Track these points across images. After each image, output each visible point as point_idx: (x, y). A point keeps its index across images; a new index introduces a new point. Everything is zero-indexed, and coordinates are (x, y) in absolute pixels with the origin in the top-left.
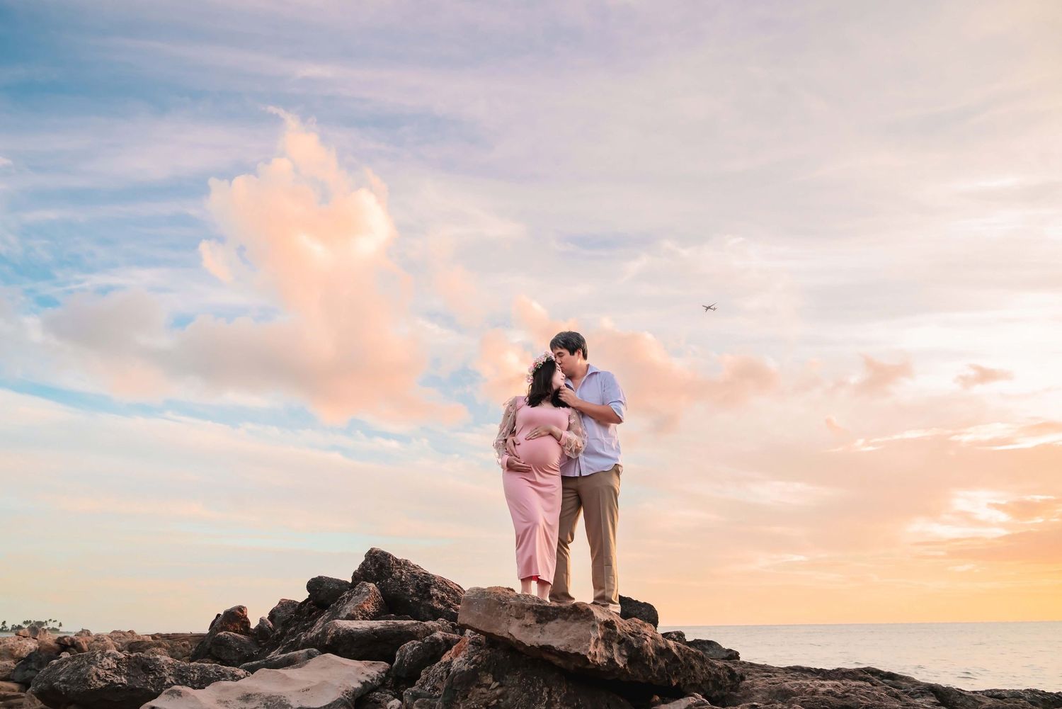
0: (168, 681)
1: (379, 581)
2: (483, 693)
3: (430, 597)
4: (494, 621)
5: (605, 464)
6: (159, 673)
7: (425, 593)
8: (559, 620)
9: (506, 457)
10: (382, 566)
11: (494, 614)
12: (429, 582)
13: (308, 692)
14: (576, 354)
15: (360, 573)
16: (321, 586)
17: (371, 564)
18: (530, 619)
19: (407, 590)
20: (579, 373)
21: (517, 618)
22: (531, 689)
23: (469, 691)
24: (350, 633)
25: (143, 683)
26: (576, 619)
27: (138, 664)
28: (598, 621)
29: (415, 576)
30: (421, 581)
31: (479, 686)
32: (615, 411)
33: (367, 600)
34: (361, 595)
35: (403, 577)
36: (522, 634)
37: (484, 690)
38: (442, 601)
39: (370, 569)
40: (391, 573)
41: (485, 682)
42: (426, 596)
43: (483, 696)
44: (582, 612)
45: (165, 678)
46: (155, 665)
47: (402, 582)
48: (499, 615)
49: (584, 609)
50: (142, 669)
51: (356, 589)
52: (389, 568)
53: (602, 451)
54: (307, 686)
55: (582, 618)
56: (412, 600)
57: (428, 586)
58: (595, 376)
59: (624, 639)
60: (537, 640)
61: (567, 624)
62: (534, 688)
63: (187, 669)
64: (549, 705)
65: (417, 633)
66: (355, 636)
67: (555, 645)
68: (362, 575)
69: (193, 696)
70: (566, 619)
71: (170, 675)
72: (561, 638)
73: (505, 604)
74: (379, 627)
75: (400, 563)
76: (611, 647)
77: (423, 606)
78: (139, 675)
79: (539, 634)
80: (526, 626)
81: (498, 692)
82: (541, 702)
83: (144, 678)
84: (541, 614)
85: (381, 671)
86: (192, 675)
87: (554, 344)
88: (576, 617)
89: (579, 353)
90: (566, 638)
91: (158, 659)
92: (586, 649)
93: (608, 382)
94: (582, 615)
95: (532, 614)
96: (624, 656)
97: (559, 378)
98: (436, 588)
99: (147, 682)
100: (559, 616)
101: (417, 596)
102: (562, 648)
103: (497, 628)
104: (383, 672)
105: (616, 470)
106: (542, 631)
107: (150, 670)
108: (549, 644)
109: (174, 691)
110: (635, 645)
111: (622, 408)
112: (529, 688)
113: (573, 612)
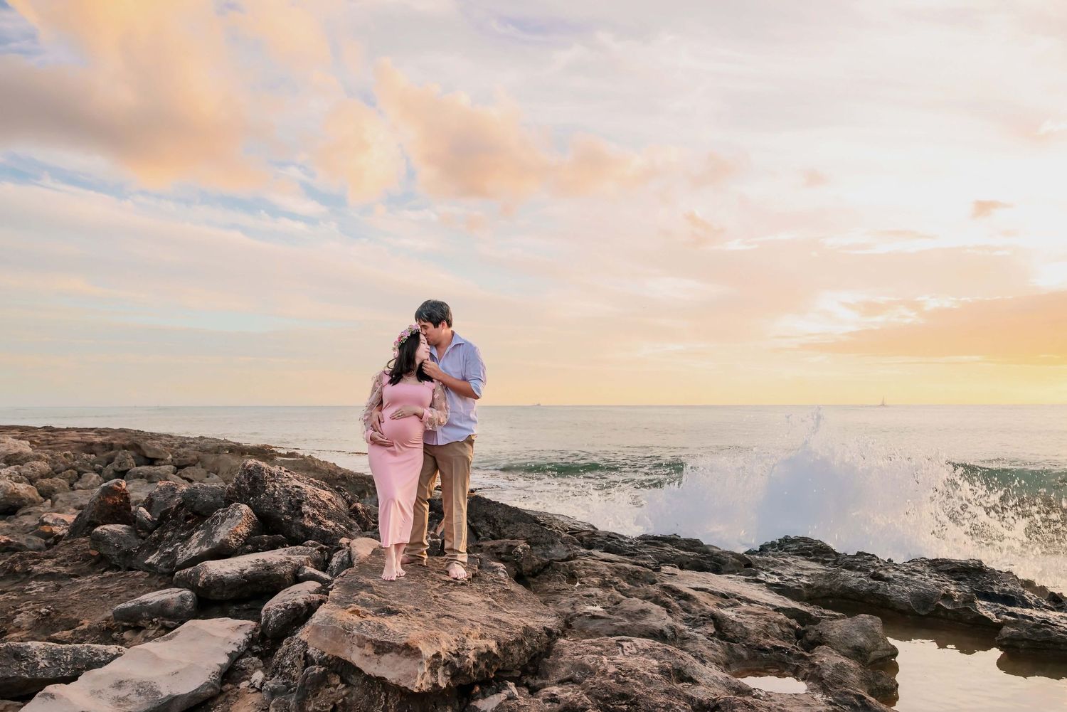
0: (42, 665)
1: (253, 496)
2: (331, 693)
3: (302, 515)
4: (339, 646)
5: (460, 435)
6: (31, 659)
7: (297, 510)
8: (393, 654)
9: (371, 432)
10: (255, 479)
11: (340, 640)
12: (301, 499)
13: (178, 675)
14: (440, 326)
15: (234, 488)
16: (196, 498)
17: (245, 477)
18: (369, 650)
19: (279, 508)
20: (444, 342)
21: (359, 646)
22: (372, 692)
23: (319, 690)
24: (220, 579)
25: (16, 671)
26: (407, 655)
27: (9, 653)
28: (425, 659)
29: (288, 492)
30: (294, 497)
31: (328, 686)
32: (474, 389)
33: (240, 524)
34: (235, 518)
35: (276, 493)
36: (362, 662)
37: (332, 689)
38: (313, 518)
39: (244, 484)
40: (265, 488)
41: (333, 682)
42: (297, 513)
43: (331, 696)
44: (412, 649)
45: (38, 662)
46: (27, 653)
47: (274, 499)
48: (343, 641)
49: (414, 647)
50: (14, 657)
51: (230, 511)
52: (263, 481)
53: (459, 424)
54: (176, 668)
55: (413, 654)
56: (285, 519)
57: (300, 502)
58: (458, 347)
59: (449, 661)
60: (374, 671)
61: (399, 658)
62: (374, 691)
63: (60, 652)
64: (385, 710)
65: (284, 575)
66: (225, 581)
67: (388, 678)
68: (236, 490)
69: (66, 698)
70: (399, 653)
71: (43, 659)
72: (393, 671)
73: (349, 633)
74: (250, 569)
75: (274, 474)
76: (437, 673)
77: (295, 524)
78: (12, 663)
79: (376, 665)
80: (366, 655)
81: (344, 693)
82: (379, 705)
83: (17, 666)
84: (378, 647)
85: (248, 632)
86: (65, 657)
87: (419, 316)
88: (408, 653)
89: (443, 325)
90: (397, 672)
91: (29, 647)
92: (413, 685)
93: (469, 354)
94: (413, 652)
95: (371, 645)
96: (448, 675)
97: (423, 352)
98: (308, 505)
99: (21, 669)
100: (393, 650)
101: (289, 514)
102: (394, 682)
103: (341, 652)
104: (250, 633)
105: (470, 441)
106: (379, 663)
107: (22, 657)
108: (384, 676)
109: (46, 694)
110: (458, 666)
111: (481, 385)
112: (370, 691)
113: (405, 649)
